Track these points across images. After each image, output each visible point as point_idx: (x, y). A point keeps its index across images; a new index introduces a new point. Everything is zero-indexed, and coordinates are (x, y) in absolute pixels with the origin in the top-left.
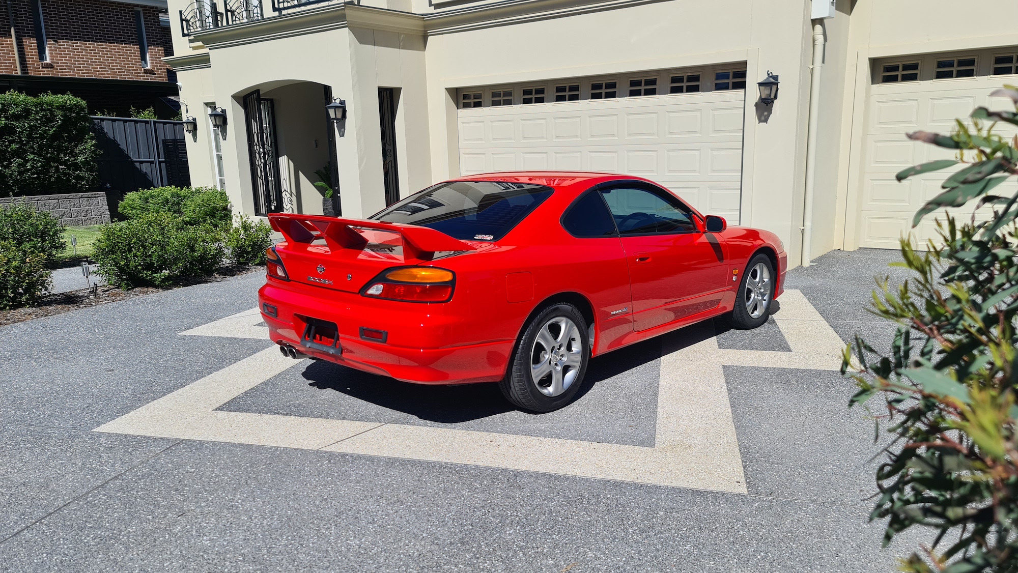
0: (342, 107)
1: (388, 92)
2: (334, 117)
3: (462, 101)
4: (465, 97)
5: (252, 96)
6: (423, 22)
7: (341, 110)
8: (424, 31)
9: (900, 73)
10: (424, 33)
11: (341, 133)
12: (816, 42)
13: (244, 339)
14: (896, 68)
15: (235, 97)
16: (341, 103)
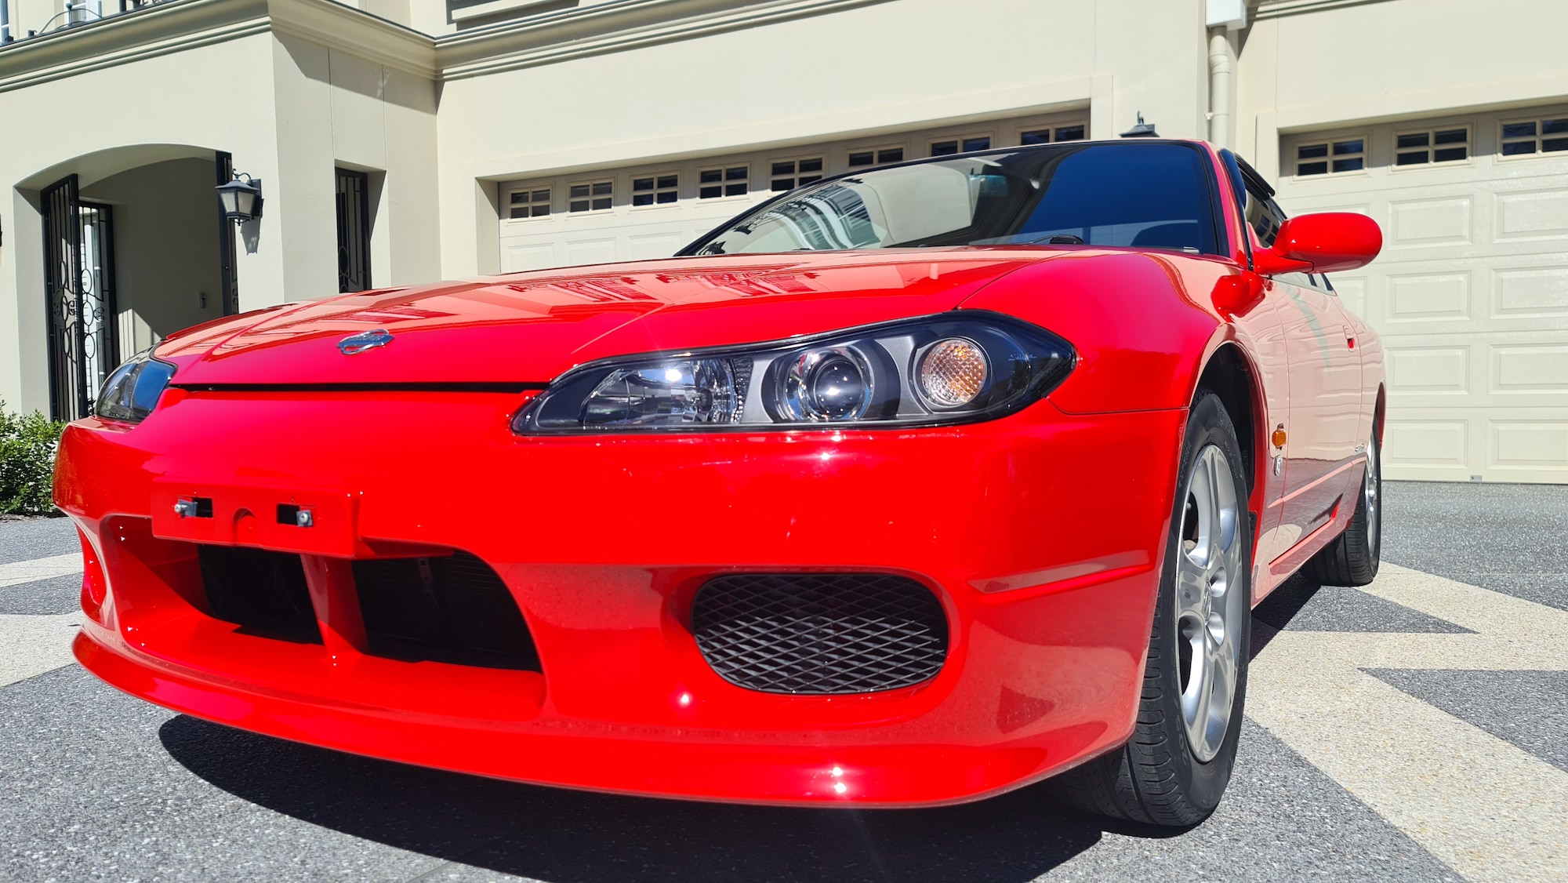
0: (254, 193)
1: (357, 180)
2: (234, 210)
3: (510, 207)
4: (516, 198)
5: (62, 189)
6: (433, 52)
7: (251, 197)
8: (436, 71)
9: (1330, 159)
10: (436, 77)
11: (250, 246)
12: (1216, 70)
14: (1321, 151)
15: (23, 189)
16: (251, 183)
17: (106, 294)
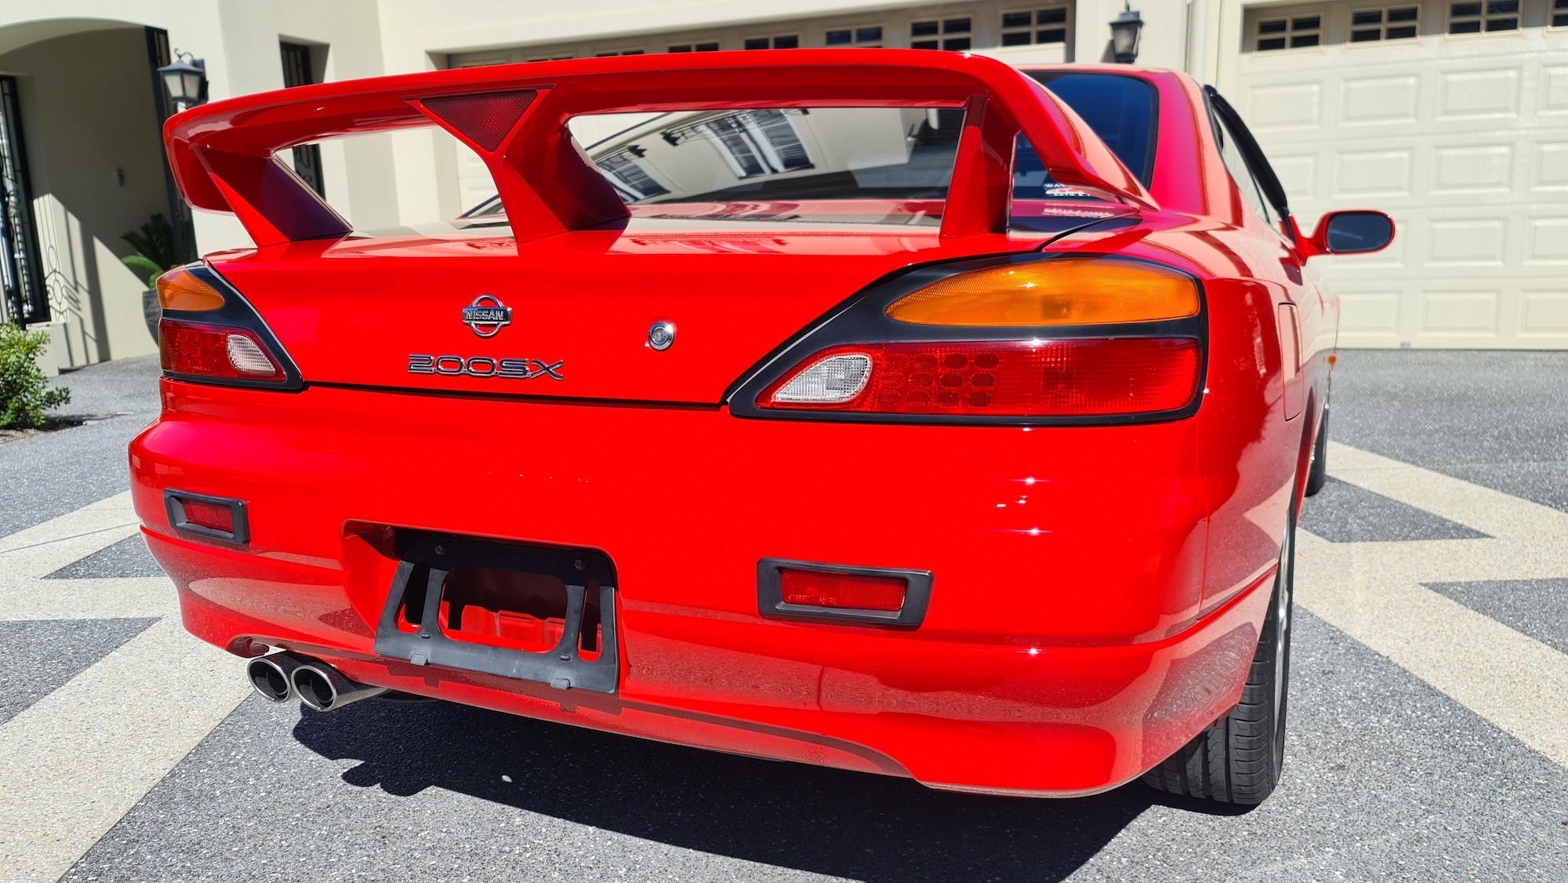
0: (199, 75)
2: (179, 93)
7: (196, 79)
9: (1288, 35)
13: (24, 625)
14: (1280, 26)
16: (195, 63)
17: (19, 175)
